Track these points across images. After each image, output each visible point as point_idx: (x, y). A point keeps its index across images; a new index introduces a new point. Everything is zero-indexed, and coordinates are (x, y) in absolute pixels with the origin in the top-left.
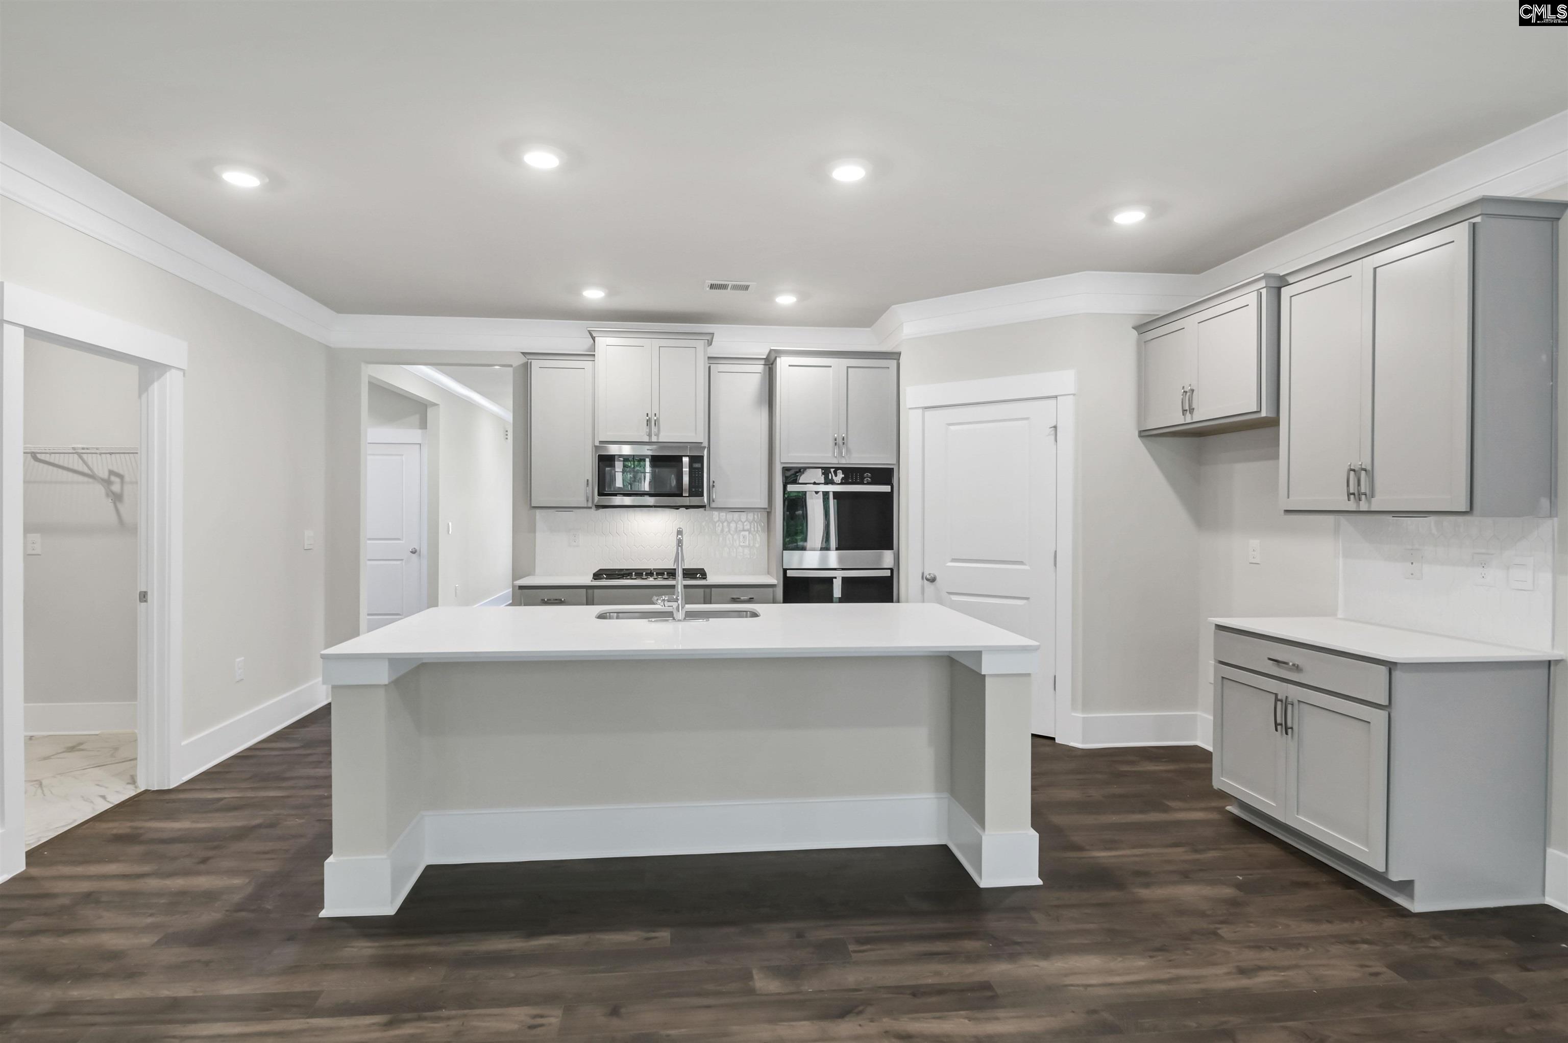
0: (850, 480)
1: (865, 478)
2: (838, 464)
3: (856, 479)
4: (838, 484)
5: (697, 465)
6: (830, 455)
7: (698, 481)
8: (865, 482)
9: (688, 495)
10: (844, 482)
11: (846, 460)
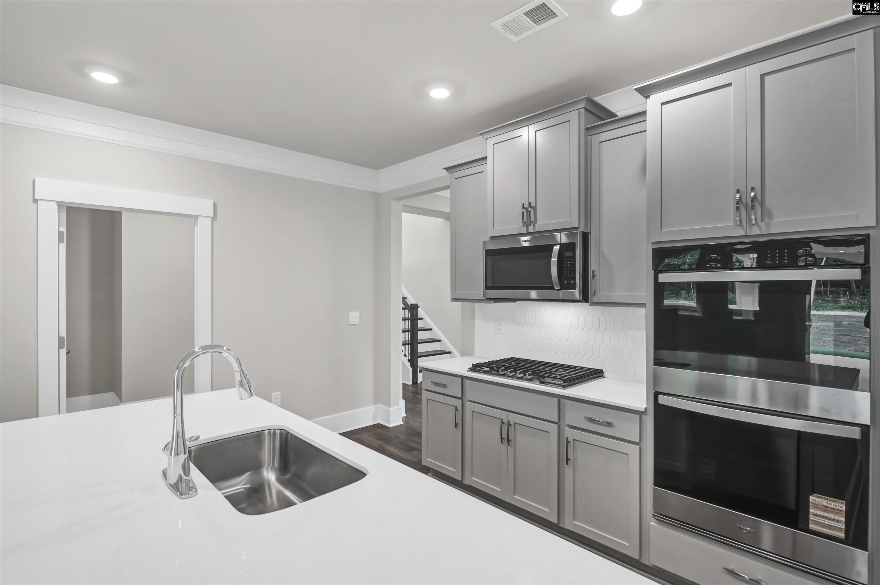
0: (769, 262)
1: (801, 256)
2: (746, 236)
3: (782, 257)
4: (751, 268)
5: (569, 254)
6: (732, 224)
7: (571, 272)
8: (800, 264)
9: (559, 288)
10: (761, 265)
11: (760, 229)
